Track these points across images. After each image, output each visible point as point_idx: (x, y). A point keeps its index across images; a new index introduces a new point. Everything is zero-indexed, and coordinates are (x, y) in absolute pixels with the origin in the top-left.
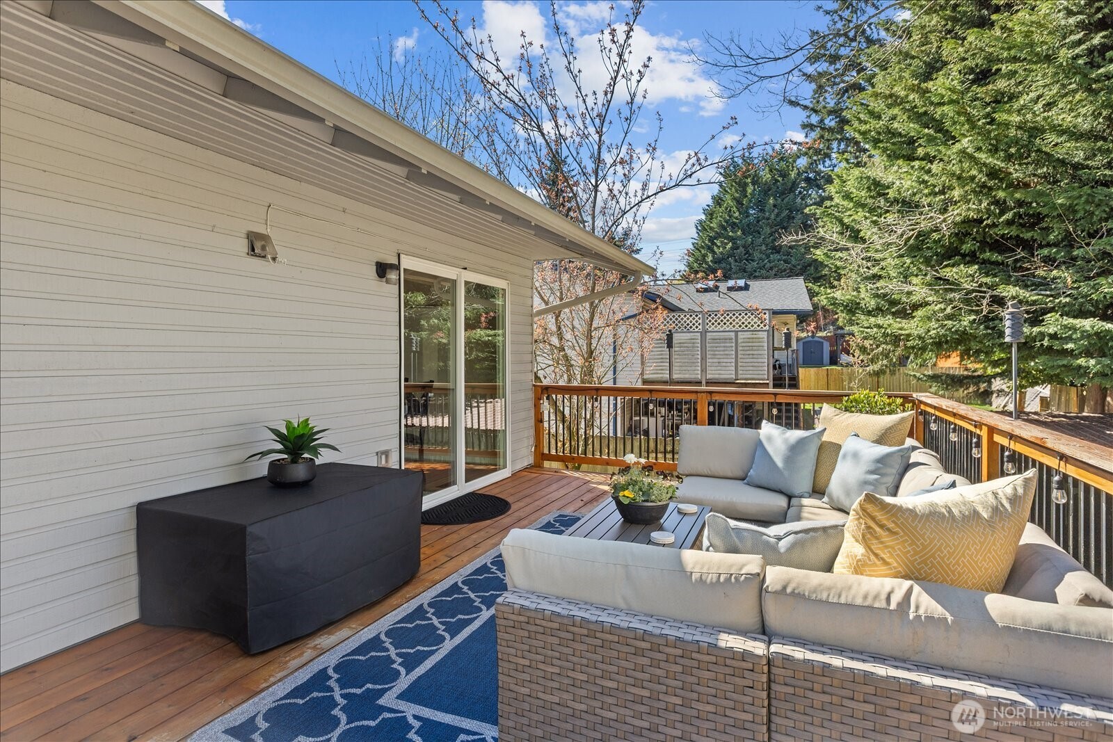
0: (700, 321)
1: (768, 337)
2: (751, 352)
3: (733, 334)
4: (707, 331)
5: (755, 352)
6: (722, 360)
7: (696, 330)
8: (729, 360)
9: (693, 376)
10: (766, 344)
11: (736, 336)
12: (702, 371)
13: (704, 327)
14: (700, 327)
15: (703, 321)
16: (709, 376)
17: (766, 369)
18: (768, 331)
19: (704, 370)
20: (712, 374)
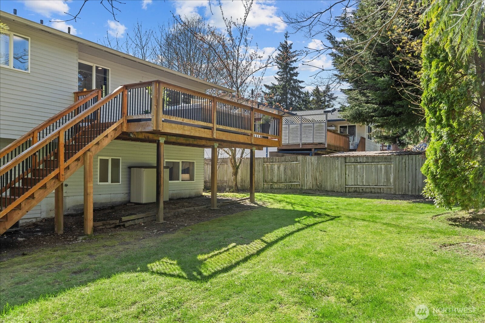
0: (300, 120)
1: (325, 125)
2: (319, 131)
3: (312, 124)
4: (302, 123)
5: (321, 131)
6: (308, 135)
7: (299, 123)
8: (311, 135)
9: (297, 142)
10: (324, 128)
11: (313, 125)
12: (300, 140)
13: (301, 122)
14: (300, 122)
15: (301, 119)
16: (303, 142)
17: (324, 138)
18: (325, 122)
19: (301, 140)
20: (304, 141)
